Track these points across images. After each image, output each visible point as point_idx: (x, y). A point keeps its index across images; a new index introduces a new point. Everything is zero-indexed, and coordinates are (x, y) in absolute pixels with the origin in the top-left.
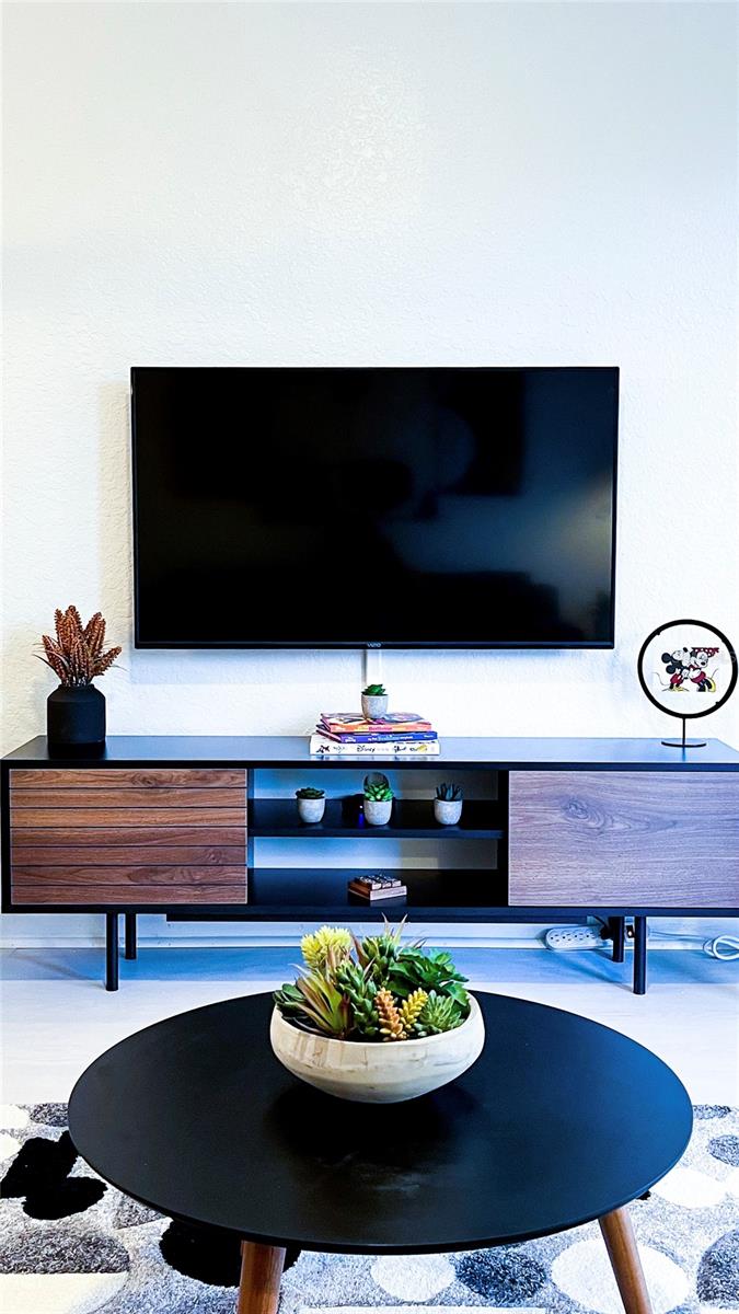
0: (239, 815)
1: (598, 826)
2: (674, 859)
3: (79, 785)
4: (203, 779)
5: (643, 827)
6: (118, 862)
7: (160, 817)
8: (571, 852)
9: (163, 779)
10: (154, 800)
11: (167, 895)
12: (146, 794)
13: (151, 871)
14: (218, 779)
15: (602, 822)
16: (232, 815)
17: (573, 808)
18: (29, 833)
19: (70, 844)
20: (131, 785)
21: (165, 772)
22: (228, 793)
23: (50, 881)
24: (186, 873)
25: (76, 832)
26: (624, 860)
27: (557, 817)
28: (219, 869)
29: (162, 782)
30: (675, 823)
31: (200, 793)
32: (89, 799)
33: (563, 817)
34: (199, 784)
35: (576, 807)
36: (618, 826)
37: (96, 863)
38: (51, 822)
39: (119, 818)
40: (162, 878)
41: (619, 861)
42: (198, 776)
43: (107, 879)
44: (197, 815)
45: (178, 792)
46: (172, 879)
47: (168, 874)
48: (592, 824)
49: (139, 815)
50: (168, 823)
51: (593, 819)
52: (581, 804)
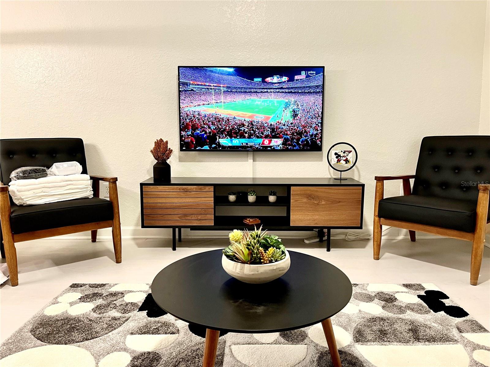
0: (211, 199)
1: (317, 202)
2: (340, 212)
3: (164, 191)
4: (200, 189)
5: (330, 203)
6: (176, 213)
7: (188, 200)
8: (309, 210)
9: (189, 189)
10: (186, 195)
11: (191, 223)
12: (184, 193)
13: (185, 216)
14: (205, 189)
15: (318, 202)
16: (209, 199)
17: (310, 197)
18: (149, 205)
19: (161, 208)
20: (179, 191)
21: (189, 187)
22: (208, 193)
23: (156, 219)
24: (196, 217)
25: (163, 204)
26: (325, 213)
27: (305, 200)
28: (205, 215)
29: (188, 190)
30: (340, 202)
31: (200, 193)
32: (167, 195)
33: (306, 200)
34: (199, 190)
35: (311, 197)
36: (323, 203)
37: (169, 213)
38: (156, 202)
39: (176, 200)
40: (189, 218)
41: (323, 213)
42: (199, 188)
43: (173, 218)
44: (199, 199)
45: (193, 193)
46: (191, 218)
47: (190, 217)
48: (315, 202)
49: (182, 199)
50: (190, 202)
51: (316, 201)
52: (312, 196)
